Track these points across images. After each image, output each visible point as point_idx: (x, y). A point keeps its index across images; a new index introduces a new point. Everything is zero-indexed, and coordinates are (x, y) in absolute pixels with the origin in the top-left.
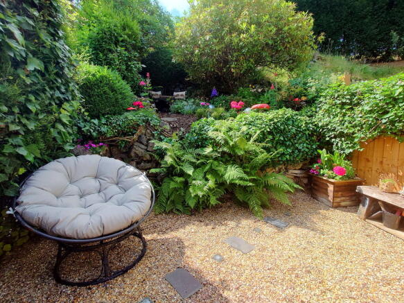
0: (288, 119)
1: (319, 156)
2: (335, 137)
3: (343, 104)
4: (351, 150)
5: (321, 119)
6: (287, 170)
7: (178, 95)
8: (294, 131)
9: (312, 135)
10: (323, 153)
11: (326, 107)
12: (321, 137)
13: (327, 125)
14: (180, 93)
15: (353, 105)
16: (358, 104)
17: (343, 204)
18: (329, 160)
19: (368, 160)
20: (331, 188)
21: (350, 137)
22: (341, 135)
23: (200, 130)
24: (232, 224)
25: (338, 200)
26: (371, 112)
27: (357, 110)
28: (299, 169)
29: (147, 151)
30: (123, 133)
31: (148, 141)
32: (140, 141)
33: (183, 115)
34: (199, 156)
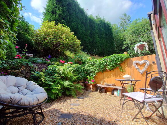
0: (79, 67)
1: (87, 78)
2: (90, 72)
3: (91, 64)
4: (94, 75)
5: (87, 67)
6: (79, 83)
7: (29, 55)
8: (81, 70)
9: (85, 72)
10: (88, 77)
11: (88, 64)
12: (87, 72)
13: (89, 69)
14: (30, 54)
15: (94, 65)
16: (95, 64)
17: (94, 90)
18: (90, 78)
19: (97, 78)
20: (91, 86)
21: (94, 72)
22: (92, 72)
23: (52, 69)
24: (69, 101)
25: (93, 89)
26: (97, 66)
27: (95, 65)
28: (82, 82)
29: (26, 77)
30: (14, 68)
31: (27, 73)
32: (22, 73)
33: (37, 63)
34: (52, 78)
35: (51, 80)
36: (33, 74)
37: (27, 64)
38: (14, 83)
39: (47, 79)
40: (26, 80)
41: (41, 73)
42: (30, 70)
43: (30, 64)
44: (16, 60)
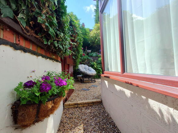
29: (88, 65)
30: (83, 61)
31: (88, 63)
32: (86, 63)
33: (93, 57)
34: (101, 66)
35: (100, 67)
36: (91, 64)
37: (88, 58)
38: (84, 67)
39: (98, 66)
40: (88, 66)
41: (94, 63)
42: (89, 62)
43: (89, 58)
44: (83, 57)
